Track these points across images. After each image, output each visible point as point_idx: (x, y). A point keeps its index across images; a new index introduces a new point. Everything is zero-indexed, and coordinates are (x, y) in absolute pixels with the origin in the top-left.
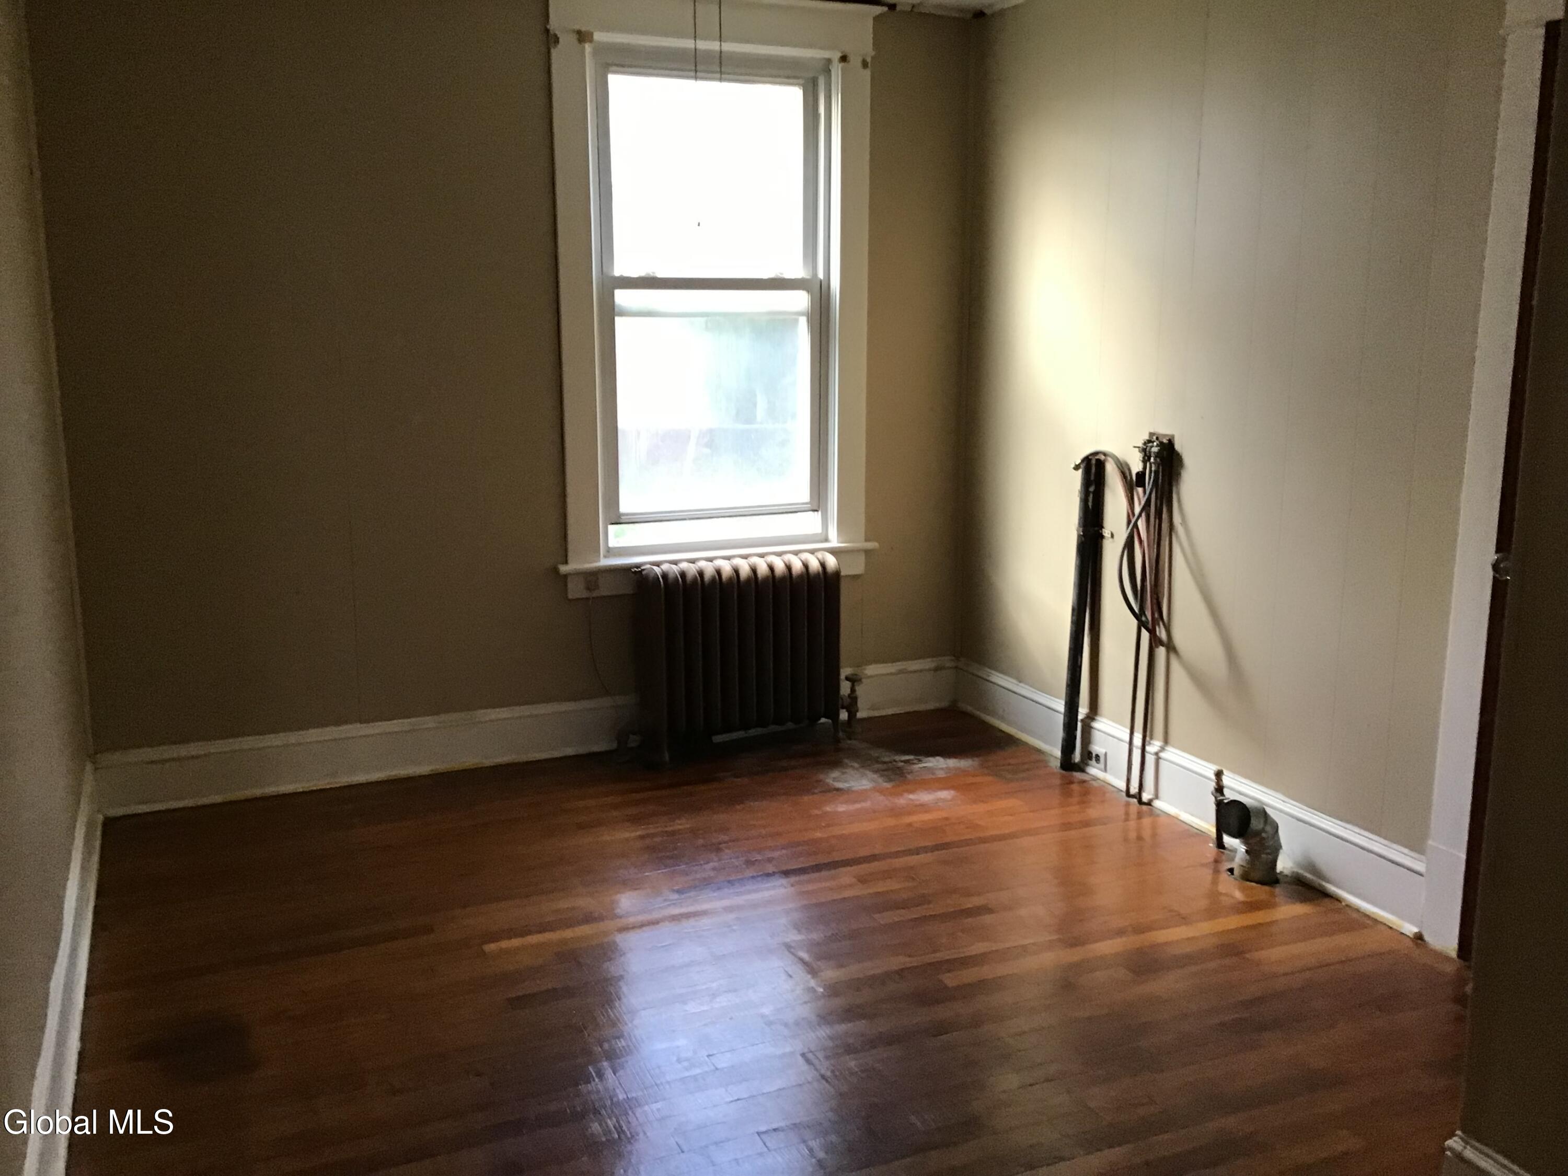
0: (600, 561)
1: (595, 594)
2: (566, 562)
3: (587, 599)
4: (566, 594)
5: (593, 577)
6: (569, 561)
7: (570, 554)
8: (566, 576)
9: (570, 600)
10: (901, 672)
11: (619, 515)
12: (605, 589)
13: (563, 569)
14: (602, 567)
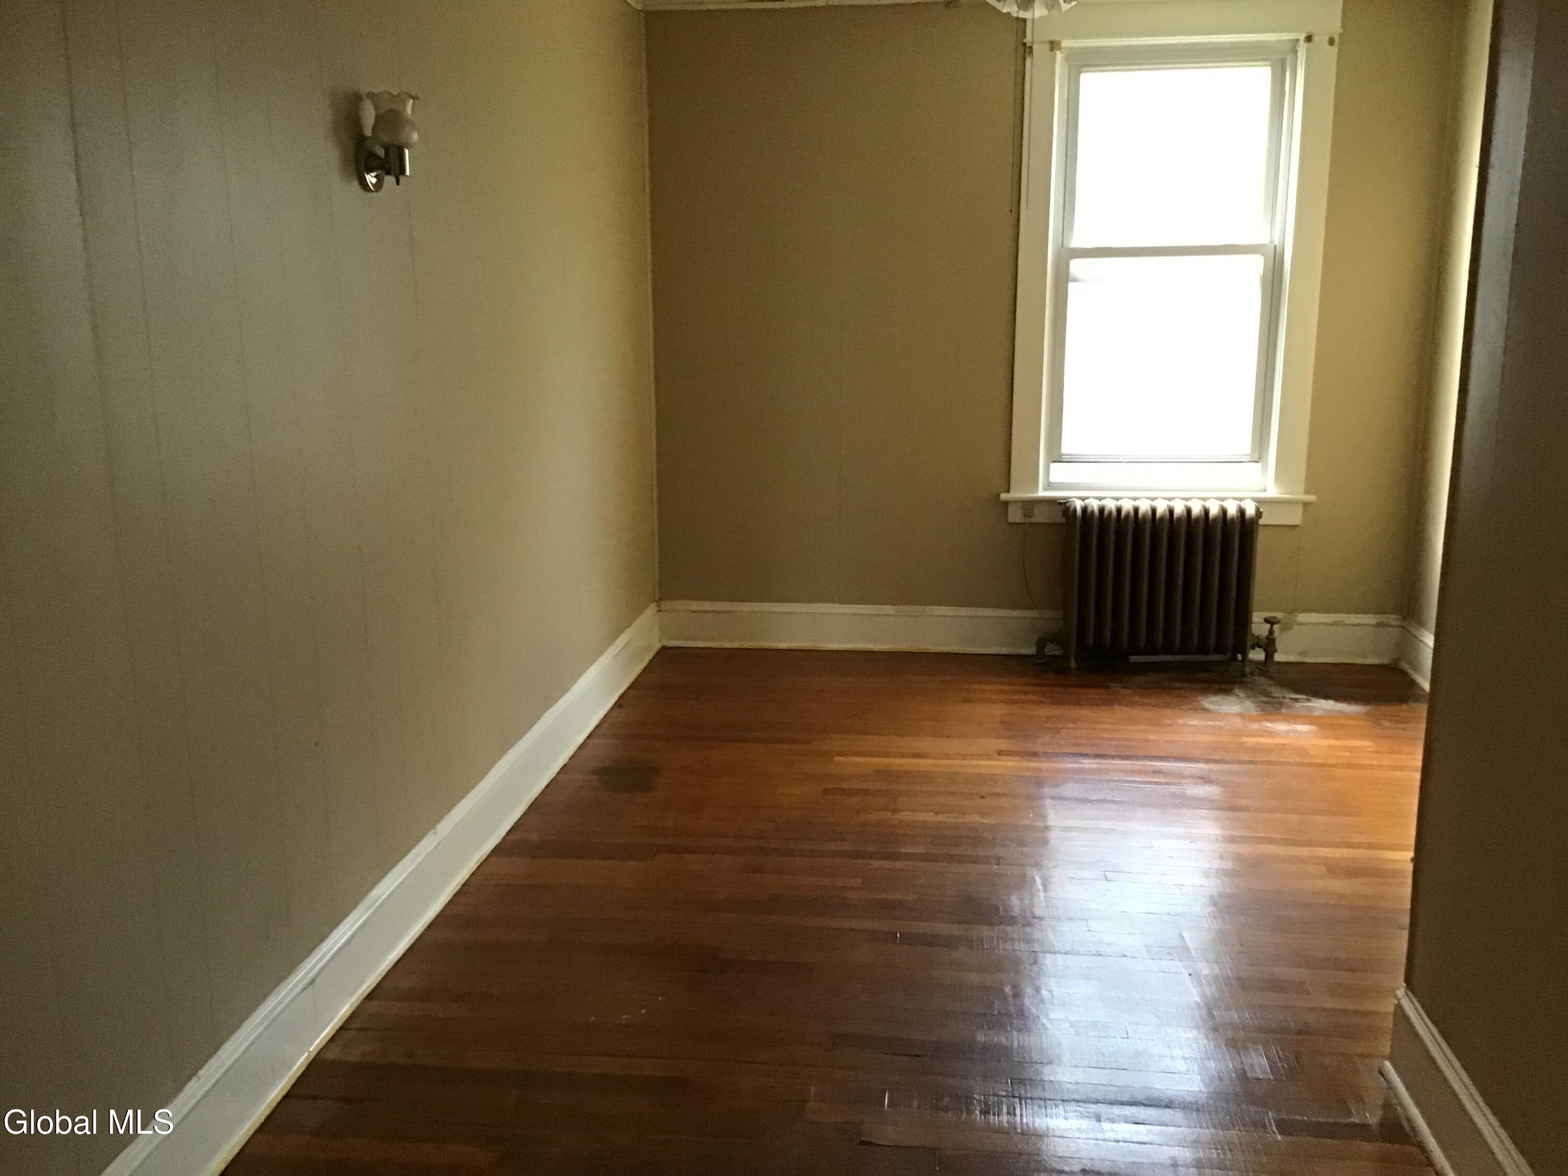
0: (1037, 492)
1: (1032, 520)
2: (1008, 491)
3: (1025, 524)
4: (1007, 517)
5: (1030, 505)
6: (1011, 491)
7: (1012, 484)
8: (1006, 503)
9: (1010, 523)
10: (1336, 623)
11: (1061, 455)
12: (1040, 516)
13: (1004, 496)
14: (1040, 497)
